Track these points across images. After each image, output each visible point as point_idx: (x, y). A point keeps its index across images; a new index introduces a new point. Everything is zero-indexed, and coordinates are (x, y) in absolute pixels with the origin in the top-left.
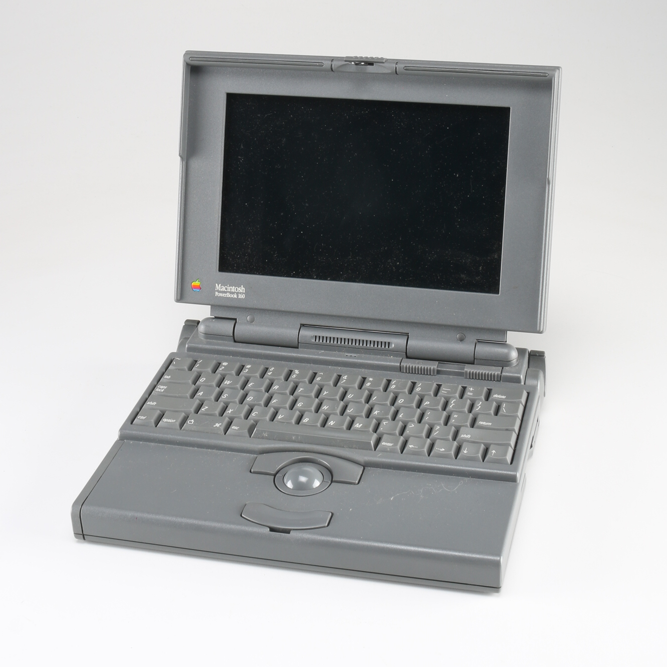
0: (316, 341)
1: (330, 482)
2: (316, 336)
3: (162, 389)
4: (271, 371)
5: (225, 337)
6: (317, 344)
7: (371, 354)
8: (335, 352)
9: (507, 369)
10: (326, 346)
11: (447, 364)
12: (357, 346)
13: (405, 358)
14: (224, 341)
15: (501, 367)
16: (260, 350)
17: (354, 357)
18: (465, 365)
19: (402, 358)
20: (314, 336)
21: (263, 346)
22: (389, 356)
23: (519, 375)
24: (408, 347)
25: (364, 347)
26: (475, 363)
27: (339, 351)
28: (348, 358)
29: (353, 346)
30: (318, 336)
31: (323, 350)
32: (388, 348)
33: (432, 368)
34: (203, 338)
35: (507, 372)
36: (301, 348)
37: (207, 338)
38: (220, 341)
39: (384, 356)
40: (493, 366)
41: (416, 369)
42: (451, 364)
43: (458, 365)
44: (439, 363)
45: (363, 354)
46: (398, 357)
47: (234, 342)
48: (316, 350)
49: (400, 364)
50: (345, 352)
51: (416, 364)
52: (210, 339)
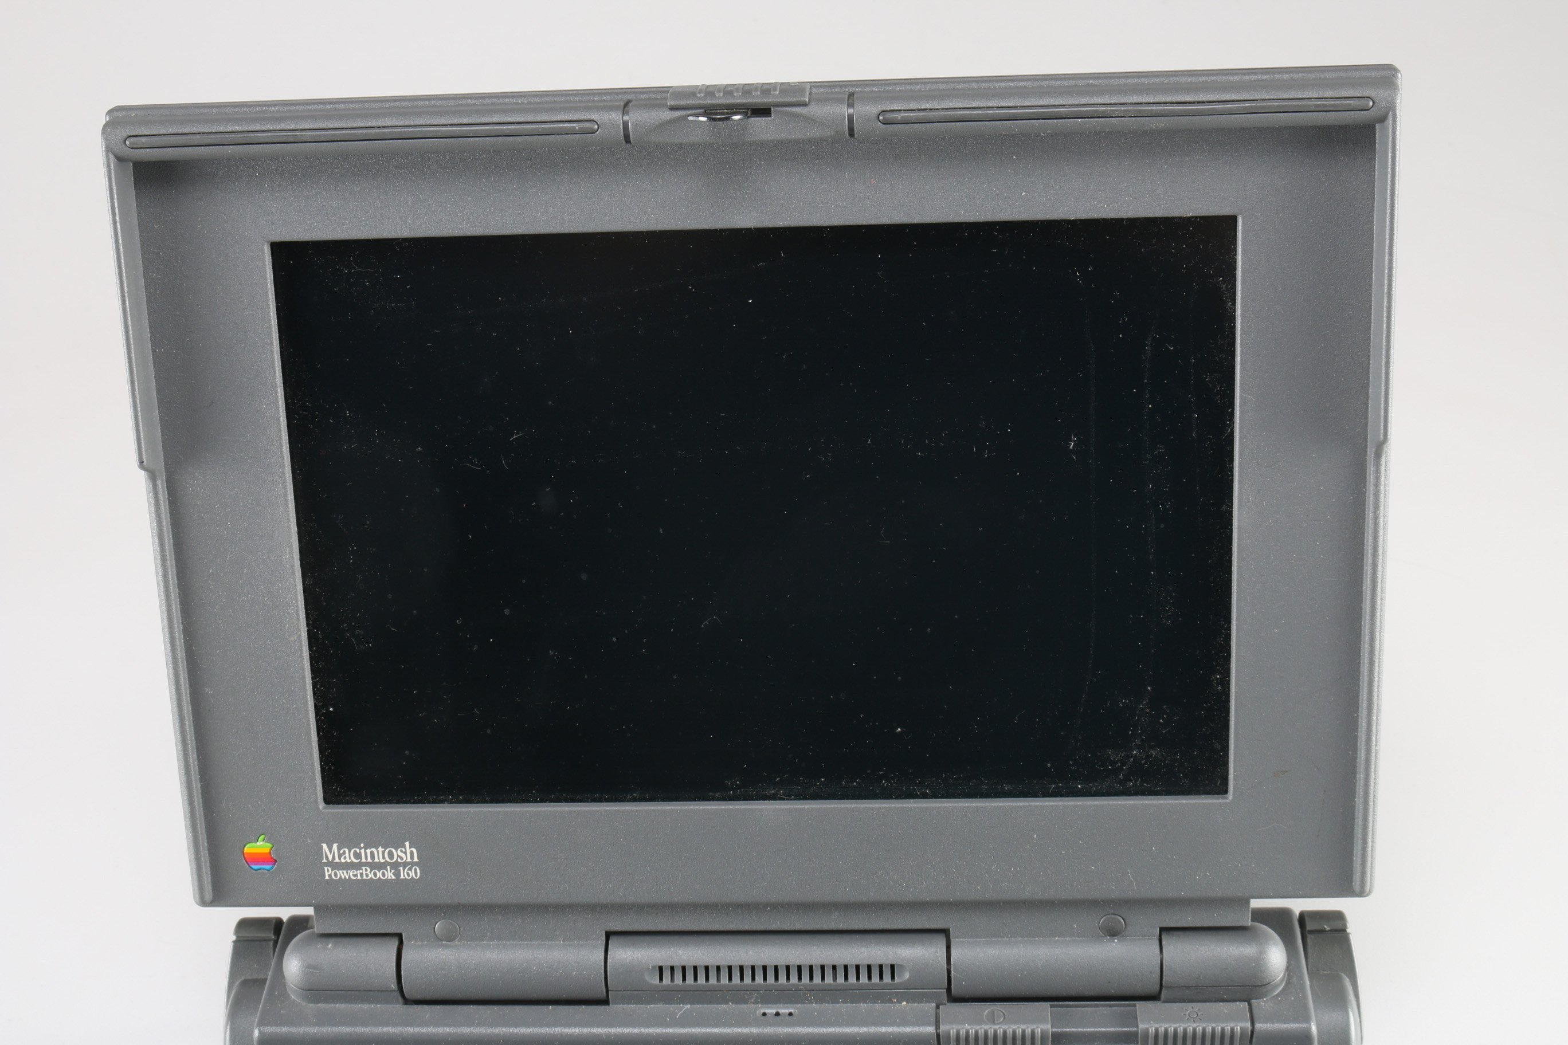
0: (661, 979)
2: (661, 969)
5: (372, 993)
6: (666, 990)
7: (838, 1003)
8: (725, 1006)
9: (1265, 1005)
10: (696, 992)
11: (1076, 1006)
12: (794, 985)
13: (948, 1002)
14: (372, 1003)
15: (1246, 1003)
16: (491, 1025)
17: (788, 1018)
18: (1135, 1006)
19: (938, 1007)
20: (654, 967)
21: (496, 1008)
22: (895, 1002)
23: (1305, 1025)
24: (954, 975)
25: (817, 985)
26: (1163, 997)
27: (737, 1002)
28: (771, 1025)
29: (781, 984)
30: (667, 967)
31: (687, 1004)
32: (893, 982)
33: (1038, 1031)
34: (304, 1004)
35: (1267, 1020)
36: (616, 1004)
37: (316, 1000)
38: (359, 1003)
39: (881, 1003)
40: (1220, 1002)
41: (988, 1038)
42: (1088, 1006)
43: (1110, 1006)
44: (1051, 1006)
45: (813, 1003)
46: (922, 1003)
47: (405, 1006)
48: (666, 1003)
49: (937, 1027)
50: (756, 1003)
51: (987, 1024)
52: (326, 1001)
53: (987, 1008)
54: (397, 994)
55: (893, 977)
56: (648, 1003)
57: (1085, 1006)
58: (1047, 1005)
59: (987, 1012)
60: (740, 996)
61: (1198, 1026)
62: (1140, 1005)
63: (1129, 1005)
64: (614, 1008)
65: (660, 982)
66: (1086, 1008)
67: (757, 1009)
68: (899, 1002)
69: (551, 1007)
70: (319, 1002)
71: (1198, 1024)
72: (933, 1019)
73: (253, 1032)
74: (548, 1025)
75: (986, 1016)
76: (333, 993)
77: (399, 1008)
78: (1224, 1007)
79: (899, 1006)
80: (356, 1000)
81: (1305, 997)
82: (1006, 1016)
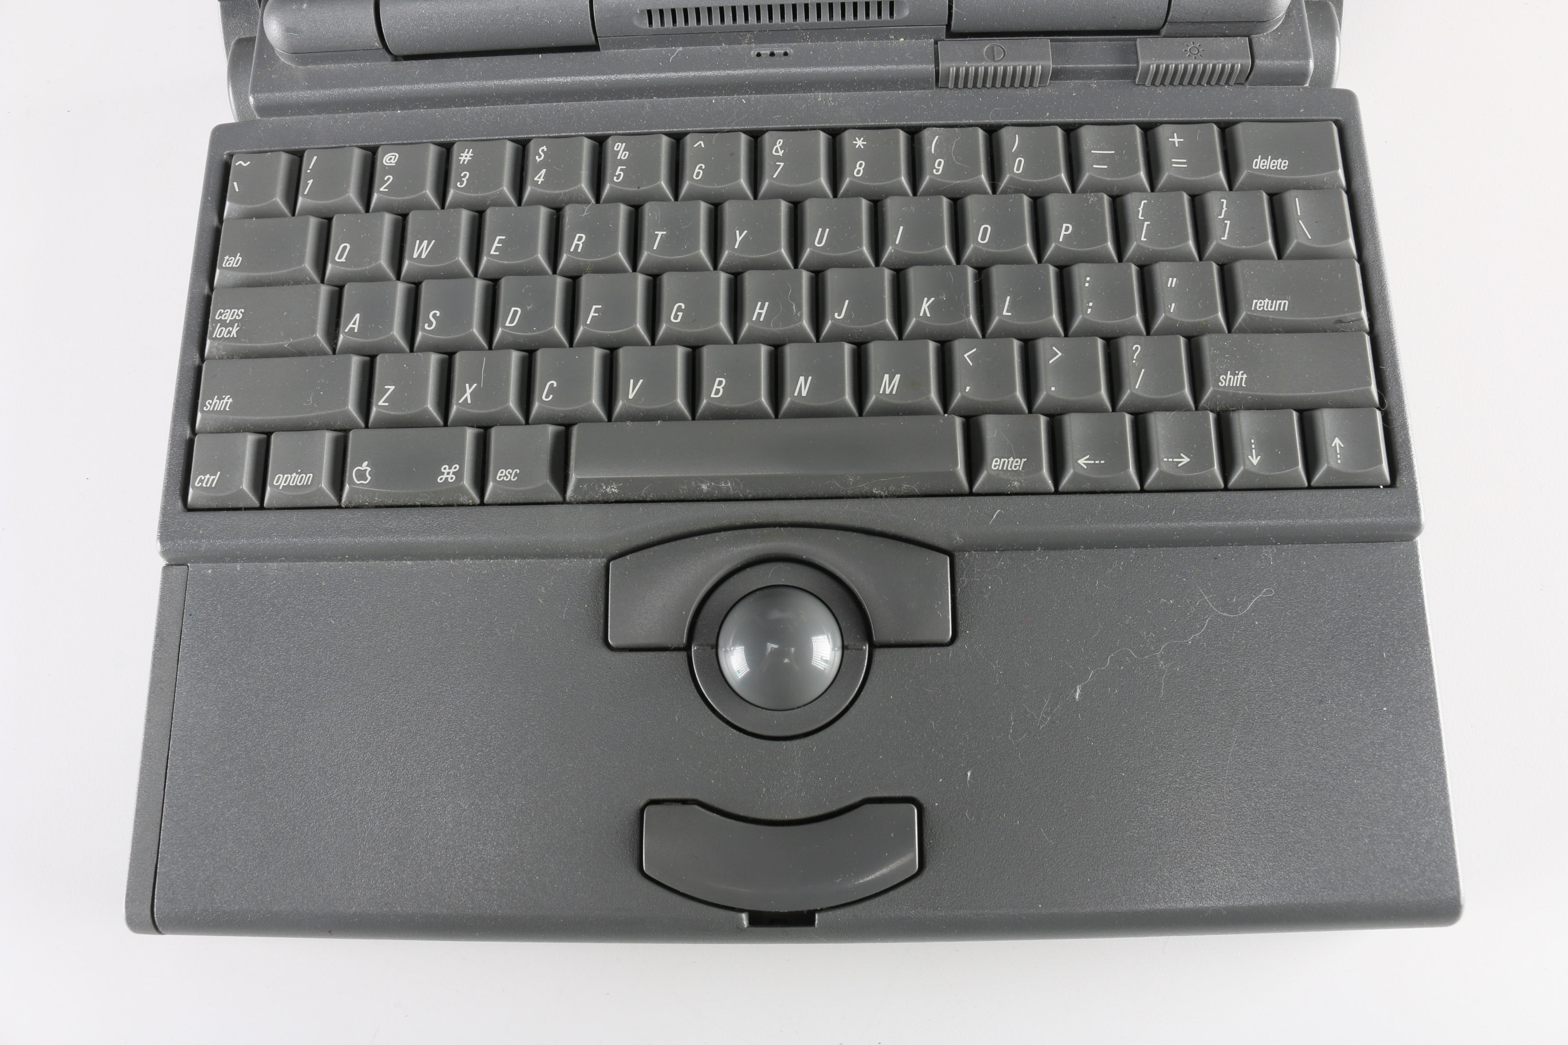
0: (650, 23)
1: (866, 648)
2: (649, 12)
3: (232, 324)
4: (539, 167)
5: (358, 52)
6: (657, 34)
7: (834, 40)
8: (718, 47)
9: (1265, 41)
10: (688, 35)
11: (1076, 41)
12: (789, 25)
13: (946, 38)
14: (360, 61)
15: (1247, 38)
16: (482, 79)
17: (783, 58)
18: (1135, 40)
19: (936, 43)
20: (642, 11)
21: (485, 59)
22: (892, 39)
23: (1303, 62)
24: (956, 11)
25: (813, 24)
26: (1163, 32)
27: (730, 43)
28: (767, 67)
29: (775, 24)
30: (656, 10)
31: (679, 47)
32: (891, 20)
33: (1039, 69)
34: (294, 66)
35: (1267, 57)
36: (607, 49)
37: (304, 62)
38: (348, 62)
39: (878, 40)
40: (1221, 37)
41: (987, 76)
42: (1087, 40)
43: (1110, 40)
44: (1052, 41)
45: (808, 41)
46: (920, 39)
47: (394, 63)
48: (657, 47)
49: (937, 64)
50: (750, 43)
51: (987, 61)
52: (314, 62)
53: (986, 45)
54: (383, 52)
55: (892, 14)
56: (639, 47)
57: (1084, 40)
58: (1047, 41)
59: (986, 47)
60: (733, 37)
61: (1200, 63)
62: (1140, 41)
63: (1128, 40)
64: (605, 53)
65: (649, 26)
66: (1085, 43)
67: (751, 49)
68: (897, 38)
69: (540, 56)
70: (308, 64)
71: (1199, 62)
72: (932, 57)
73: (248, 100)
74: (539, 76)
75: (986, 52)
76: (319, 54)
77: (389, 65)
78: (1225, 43)
79: (897, 42)
80: (343, 60)
81: (1304, 33)
82: (1006, 53)
